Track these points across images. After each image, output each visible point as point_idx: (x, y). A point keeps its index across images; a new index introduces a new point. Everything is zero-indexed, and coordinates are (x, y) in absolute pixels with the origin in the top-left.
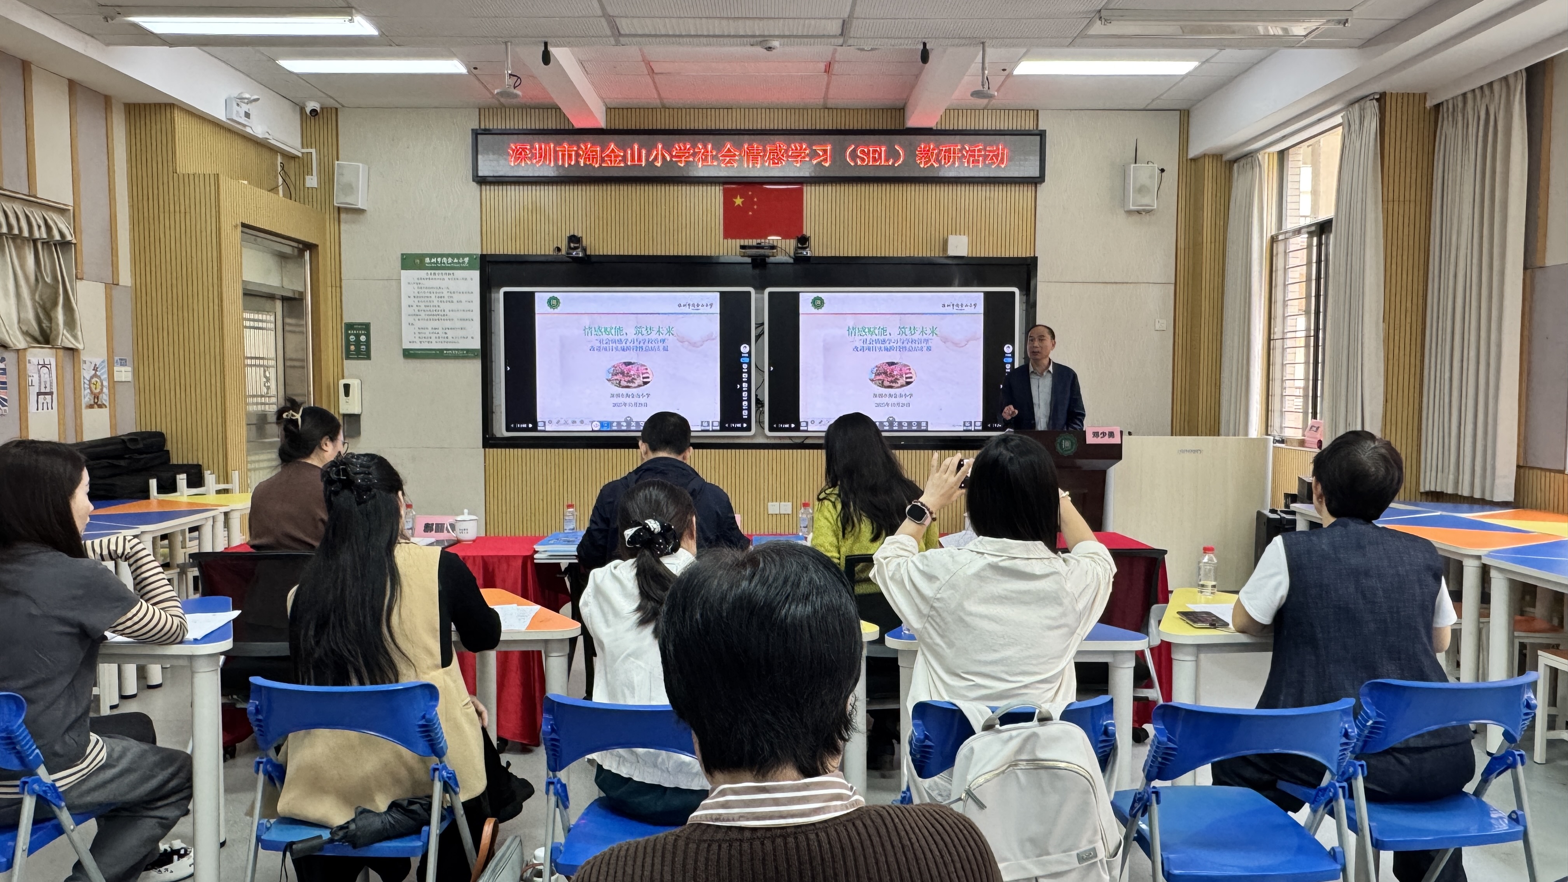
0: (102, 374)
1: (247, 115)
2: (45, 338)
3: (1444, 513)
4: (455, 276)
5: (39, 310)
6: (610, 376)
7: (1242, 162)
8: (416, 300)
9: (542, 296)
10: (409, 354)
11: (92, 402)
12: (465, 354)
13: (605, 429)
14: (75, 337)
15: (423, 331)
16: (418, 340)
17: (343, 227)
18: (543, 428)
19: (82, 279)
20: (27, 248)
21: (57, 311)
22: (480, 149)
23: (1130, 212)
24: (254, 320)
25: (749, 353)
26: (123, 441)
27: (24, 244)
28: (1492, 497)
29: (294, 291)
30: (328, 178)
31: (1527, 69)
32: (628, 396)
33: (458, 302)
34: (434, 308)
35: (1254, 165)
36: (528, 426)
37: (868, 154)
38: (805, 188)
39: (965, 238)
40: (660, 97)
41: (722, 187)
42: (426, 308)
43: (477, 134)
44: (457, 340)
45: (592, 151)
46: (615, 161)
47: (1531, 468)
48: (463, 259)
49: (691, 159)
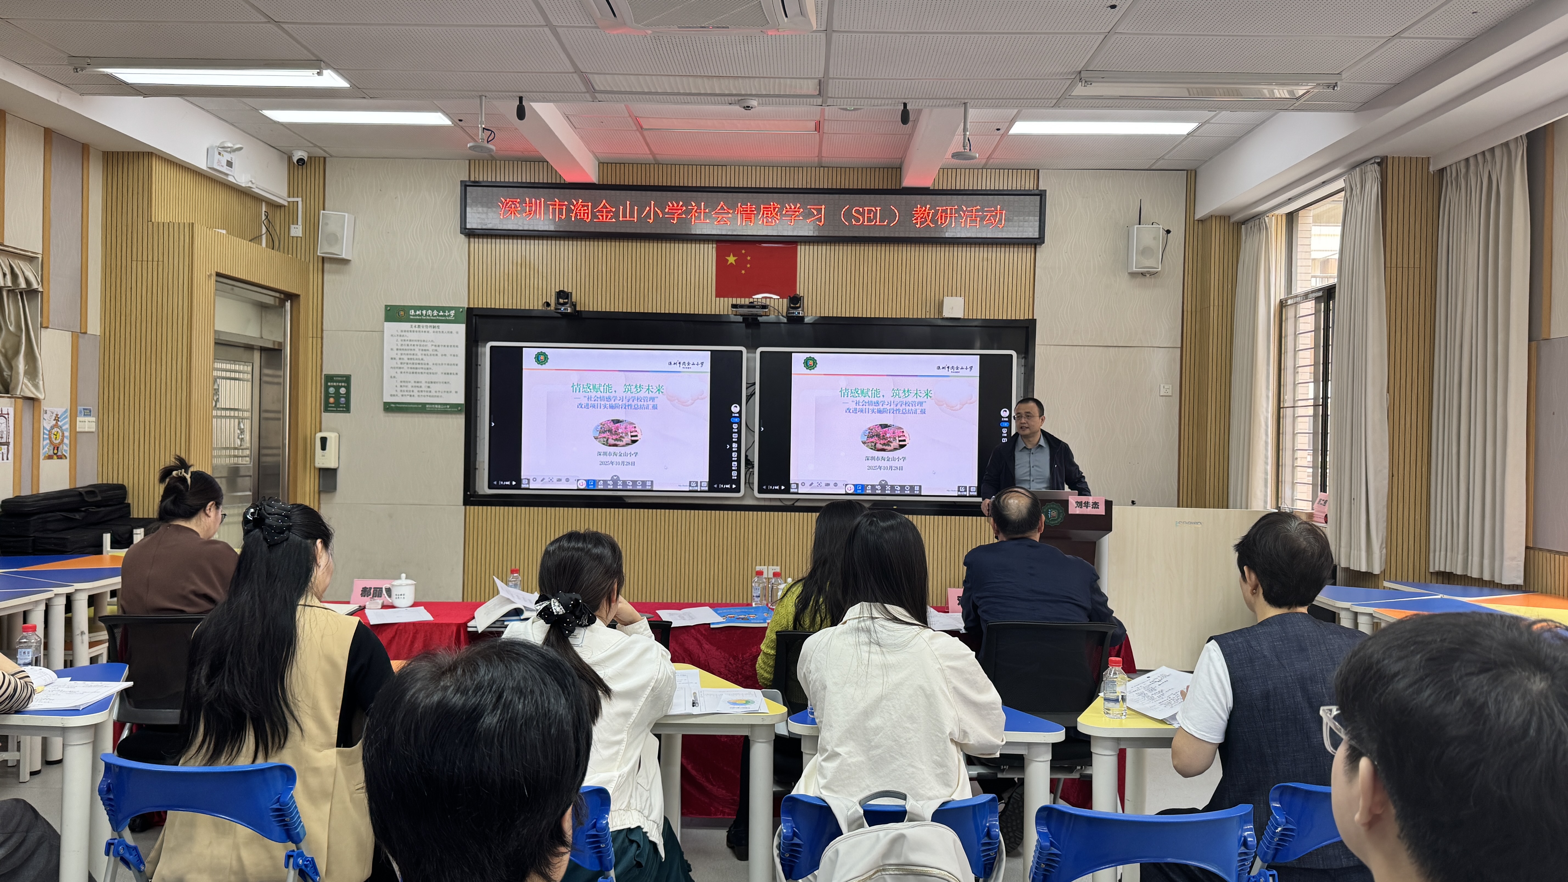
0: (64, 424)
1: (230, 164)
2: (5, 387)
3: (1446, 597)
4: (441, 330)
6: (597, 434)
7: (1250, 224)
8: (399, 352)
9: (530, 351)
10: (390, 408)
11: (51, 453)
12: (449, 409)
13: (591, 487)
14: (36, 386)
15: (405, 385)
16: (400, 394)
17: (327, 277)
18: (527, 486)
19: (47, 327)
21: (18, 359)
22: (468, 201)
23: (1133, 275)
24: (231, 371)
25: (740, 412)
26: (80, 494)
28: (1501, 580)
29: (274, 342)
30: (313, 227)
31: (1528, 135)
32: (615, 454)
33: (442, 355)
34: (418, 362)
35: (1262, 228)
36: (511, 483)
37: (863, 214)
38: (799, 247)
39: (961, 300)
40: (652, 153)
41: (715, 246)
42: (409, 361)
43: (466, 186)
44: (440, 394)
45: (583, 206)
46: (607, 216)
47: (1541, 549)
48: (449, 312)
49: (684, 216)
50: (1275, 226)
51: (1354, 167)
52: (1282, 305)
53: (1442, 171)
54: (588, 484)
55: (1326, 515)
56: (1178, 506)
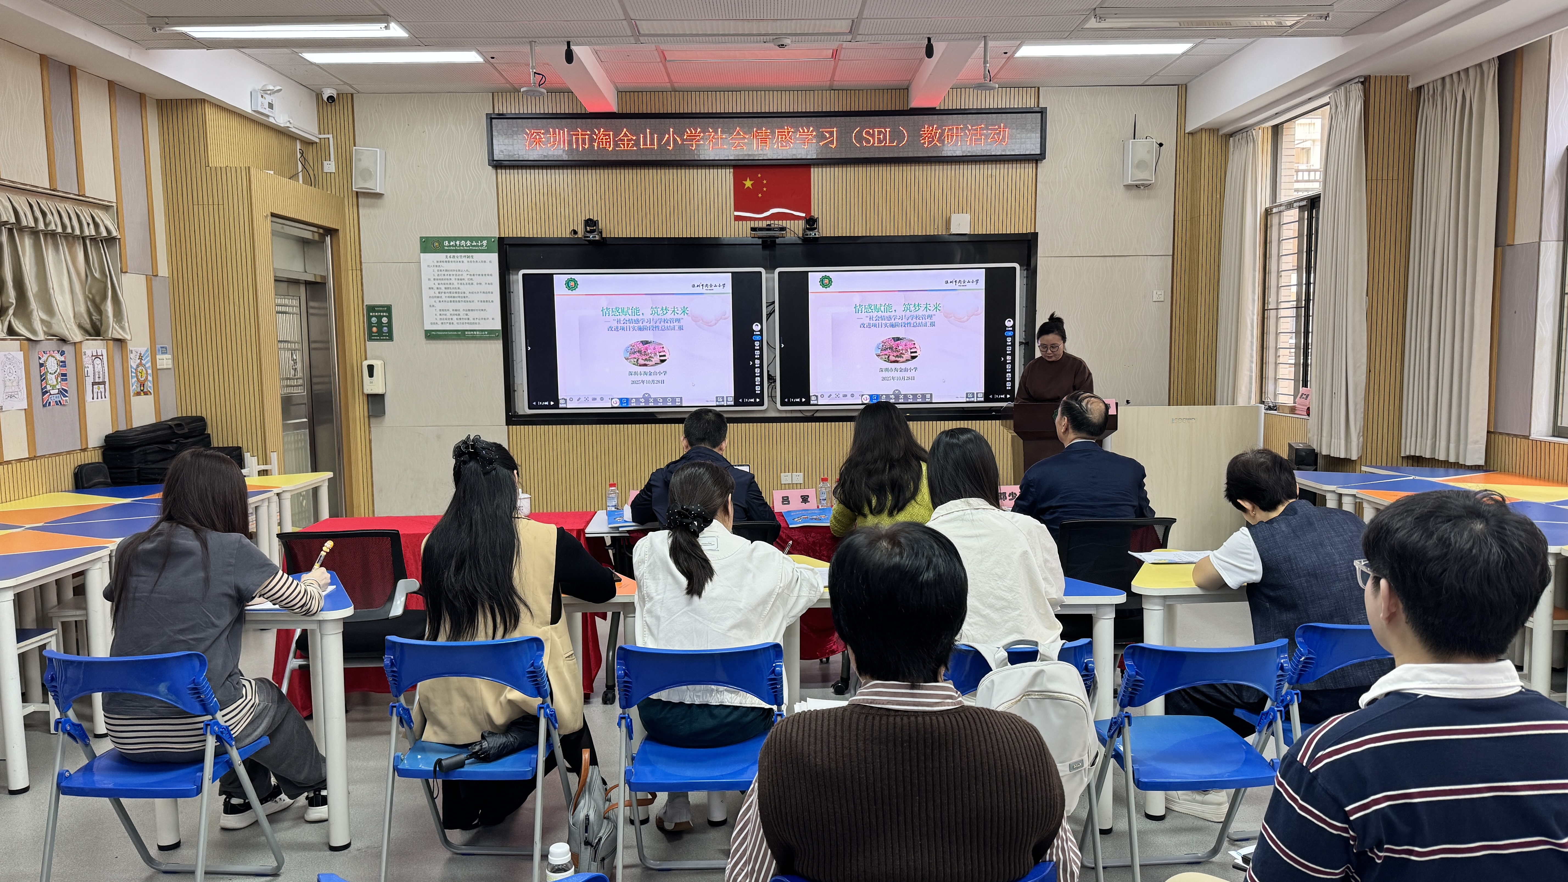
0: (147, 362)
1: (271, 106)
2: (95, 331)
3: (1417, 478)
4: (474, 259)
5: (89, 303)
6: (627, 355)
7: (1238, 137)
8: (436, 282)
9: (560, 279)
10: (431, 335)
11: (139, 390)
12: (486, 335)
13: (624, 405)
14: (123, 328)
15: (444, 313)
16: (439, 322)
17: (362, 211)
18: (564, 406)
19: (126, 272)
20: (77, 244)
21: (106, 305)
22: (494, 133)
23: (1128, 187)
24: (285, 305)
25: (761, 331)
26: (170, 427)
27: (74, 242)
28: (1465, 461)
29: (318, 276)
30: (346, 163)
31: (1499, 57)
32: (645, 373)
33: (477, 284)
34: (455, 291)
35: (1249, 141)
36: (549, 403)
37: (873, 136)
38: (812, 170)
39: (968, 216)
40: (670, 81)
41: (732, 170)
42: (446, 291)
43: (492, 119)
44: (477, 321)
45: (605, 135)
46: (628, 145)
47: (1501, 433)
48: (481, 242)
49: (702, 142)
50: (1262, 138)
51: (1339, 85)
52: (1268, 213)
53: (1419, 89)
54: (621, 402)
55: (1309, 408)
56: (1169, 405)
